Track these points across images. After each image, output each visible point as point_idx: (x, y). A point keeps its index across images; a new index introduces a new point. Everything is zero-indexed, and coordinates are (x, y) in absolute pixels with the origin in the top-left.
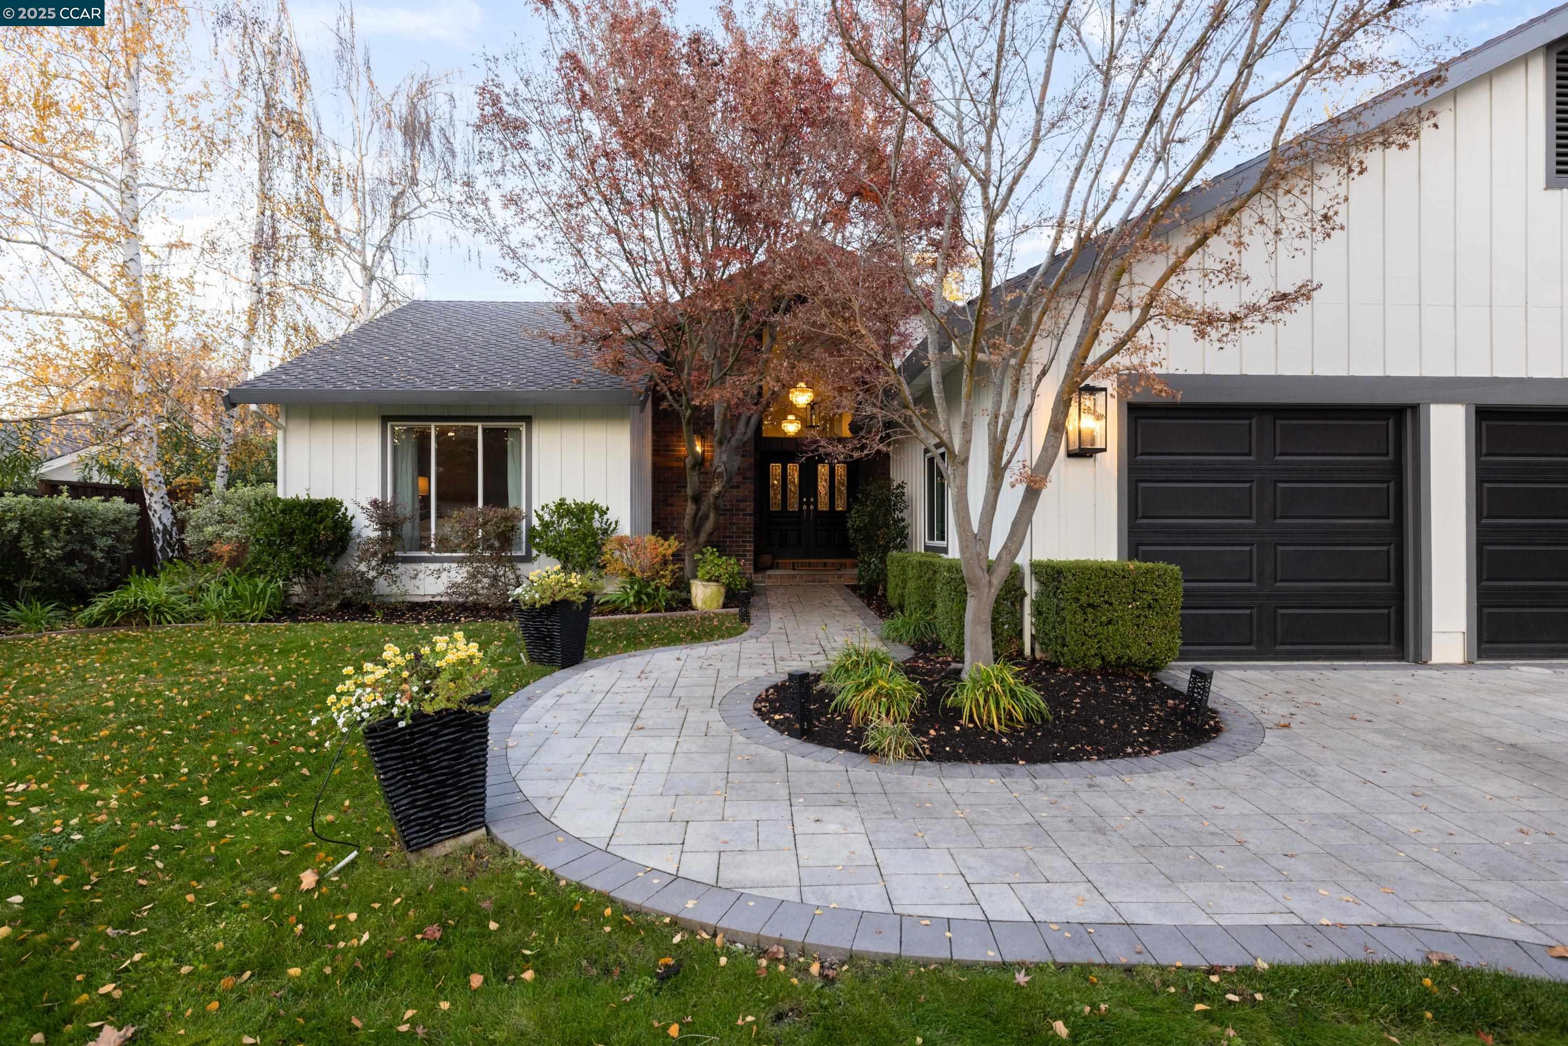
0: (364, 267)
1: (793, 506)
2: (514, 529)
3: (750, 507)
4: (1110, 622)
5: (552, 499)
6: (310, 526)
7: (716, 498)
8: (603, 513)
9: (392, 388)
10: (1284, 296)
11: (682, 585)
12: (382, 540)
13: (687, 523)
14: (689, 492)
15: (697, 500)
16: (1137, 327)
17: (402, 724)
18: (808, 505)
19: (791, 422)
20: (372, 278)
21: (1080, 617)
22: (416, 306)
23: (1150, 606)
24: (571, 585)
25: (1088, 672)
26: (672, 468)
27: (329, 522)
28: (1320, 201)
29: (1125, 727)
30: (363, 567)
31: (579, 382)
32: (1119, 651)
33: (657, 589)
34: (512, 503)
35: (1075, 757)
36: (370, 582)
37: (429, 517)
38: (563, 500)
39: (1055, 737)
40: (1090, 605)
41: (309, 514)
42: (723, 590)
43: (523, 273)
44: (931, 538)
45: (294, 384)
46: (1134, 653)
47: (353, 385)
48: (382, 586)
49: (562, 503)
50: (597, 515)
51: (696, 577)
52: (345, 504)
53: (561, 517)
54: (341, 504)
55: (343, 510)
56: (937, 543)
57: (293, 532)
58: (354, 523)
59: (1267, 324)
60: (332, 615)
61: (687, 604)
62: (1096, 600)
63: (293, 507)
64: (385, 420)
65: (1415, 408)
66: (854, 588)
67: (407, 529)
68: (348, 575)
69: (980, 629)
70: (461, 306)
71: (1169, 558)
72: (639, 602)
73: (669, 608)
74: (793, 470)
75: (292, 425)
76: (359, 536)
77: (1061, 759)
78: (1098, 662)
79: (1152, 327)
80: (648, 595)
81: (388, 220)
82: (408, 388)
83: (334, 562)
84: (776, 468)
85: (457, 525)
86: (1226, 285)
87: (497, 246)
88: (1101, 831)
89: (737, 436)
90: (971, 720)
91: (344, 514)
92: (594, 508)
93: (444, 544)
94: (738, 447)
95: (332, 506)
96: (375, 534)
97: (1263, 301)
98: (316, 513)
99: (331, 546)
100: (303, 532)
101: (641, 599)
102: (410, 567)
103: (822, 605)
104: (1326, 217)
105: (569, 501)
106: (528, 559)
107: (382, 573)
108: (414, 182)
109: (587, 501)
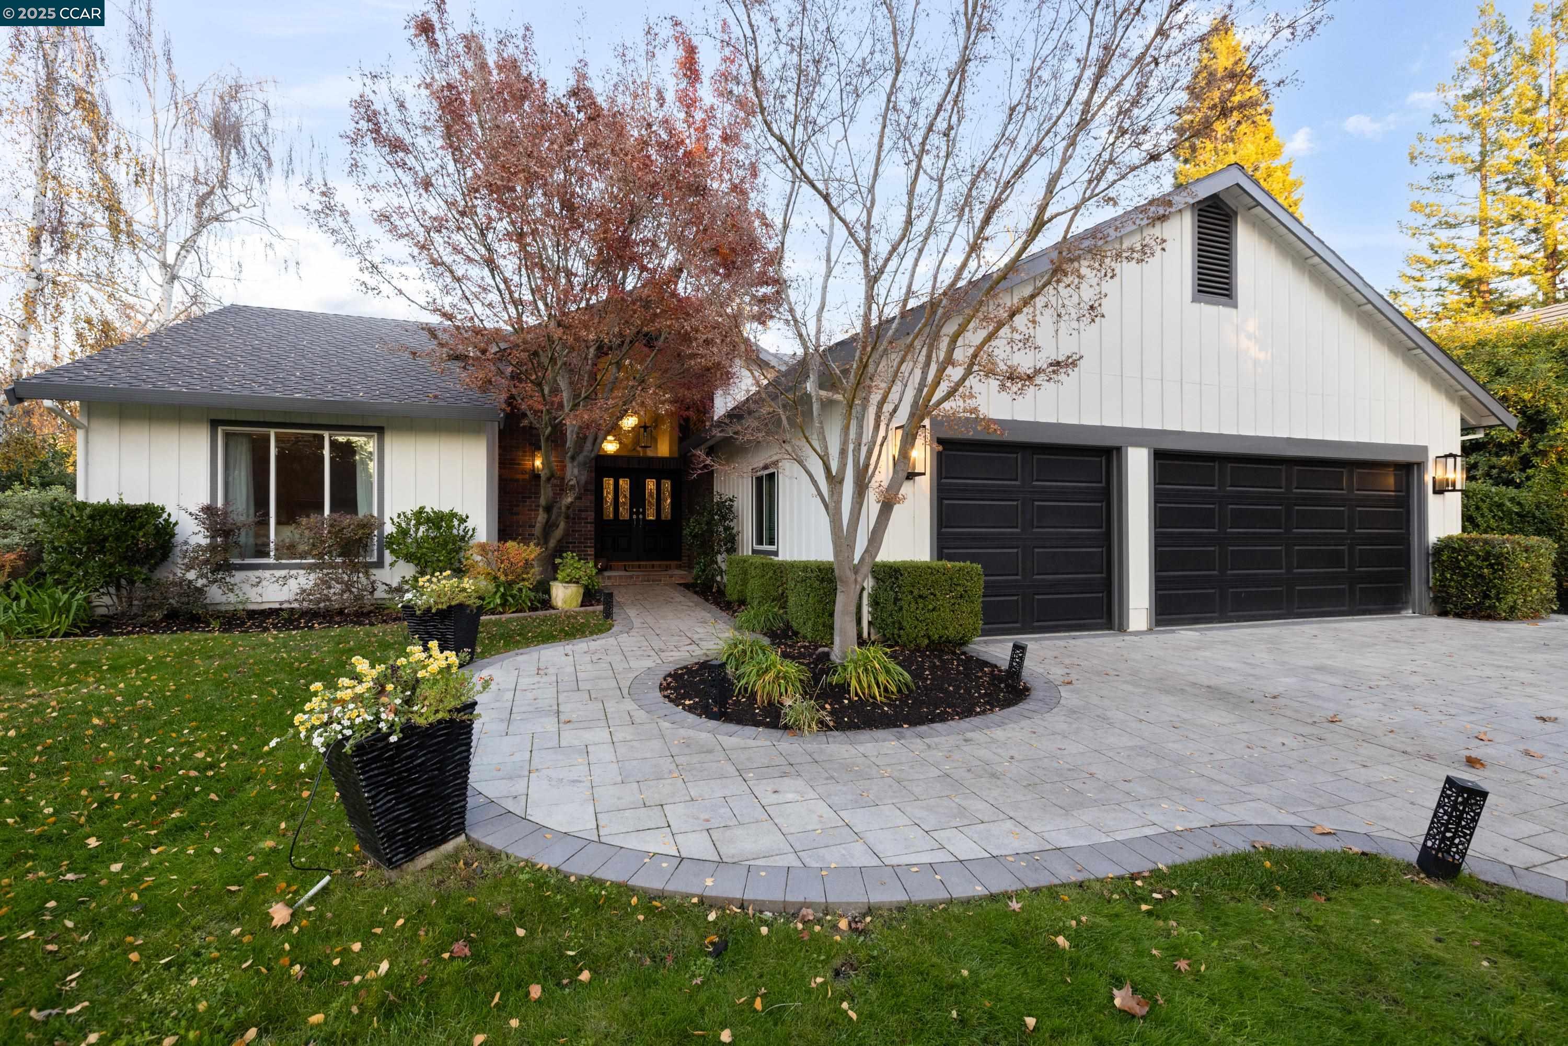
0: (164, 265)
1: (624, 514)
2: (369, 536)
3: (591, 515)
4: (934, 609)
5: (410, 508)
6: (126, 533)
7: (568, 508)
8: (463, 520)
9: (228, 392)
10: (1058, 363)
11: (543, 588)
12: (212, 548)
13: (538, 530)
14: (543, 501)
15: (548, 509)
16: (964, 379)
17: (393, 739)
18: (638, 513)
19: (610, 442)
20: (174, 278)
21: (913, 606)
22: (234, 311)
23: (961, 596)
24: (464, 590)
25: (918, 648)
26: (517, 480)
27: (150, 528)
28: (1087, 294)
29: (968, 691)
30: (191, 575)
31: (436, 397)
32: (941, 632)
33: (520, 590)
34: (362, 512)
35: (942, 718)
36: (200, 591)
37: (268, 524)
38: (422, 508)
39: (923, 703)
40: (920, 596)
41: (125, 520)
42: (582, 591)
43: (385, 288)
44: (760, 542)
45: (97, 379)
46: (951, 633)
47: (179, 386)
48: (215, 594)
49: (421, 510)
50: (456, 523)
51: (555, 579)
52: (168, 510)
53: (418, 524)
54: (163, 509)
55: (165, 516)
56: (766, 547)
57: (106, 539)
58: (177, 529)
59: (1052, 383)
60: (156, 627)
61: (547, 604)
62: (925, 592)
63: (103, 512)
64: (214, 424)
65: (1119, 449)
66: (687, 586)
67: (245, 538)
68: (174, 584)
69: (848, 619)
70: (288, 315)
71: (974, 559)
72: (504, 603)
73: (533, 609)
74: (624, 484)
75: (96, 425)
76: (186, 543)
77: (932, 721)
78: (926, 641)
79: (972, 381)
80: (513, 596)
81: (192, 221)
82: (246, 392)
83: (152, 569)
84: (609, 483)
85: (307, 532)
86: (1023, 352)
87: (356, 259)
88: (993, 775)
89: (585, 453)
90: (857, 694)
91: (166, 520)
92: (453, 515)
93: (288, 550)
94: (585, 464)
95: (151, 511)
96: (205, 542)
97: (1045, 366)
98: (134, 519)
99: (150, 554)
100: (118, 538)
101: (507, 600)
102: (252, 575)
103: (667, 602)
104: (1092, 307)
105: (428, 509)
106: (380, 564)
107: (215, 581)
108: (223, 184)
109: (446, 509)
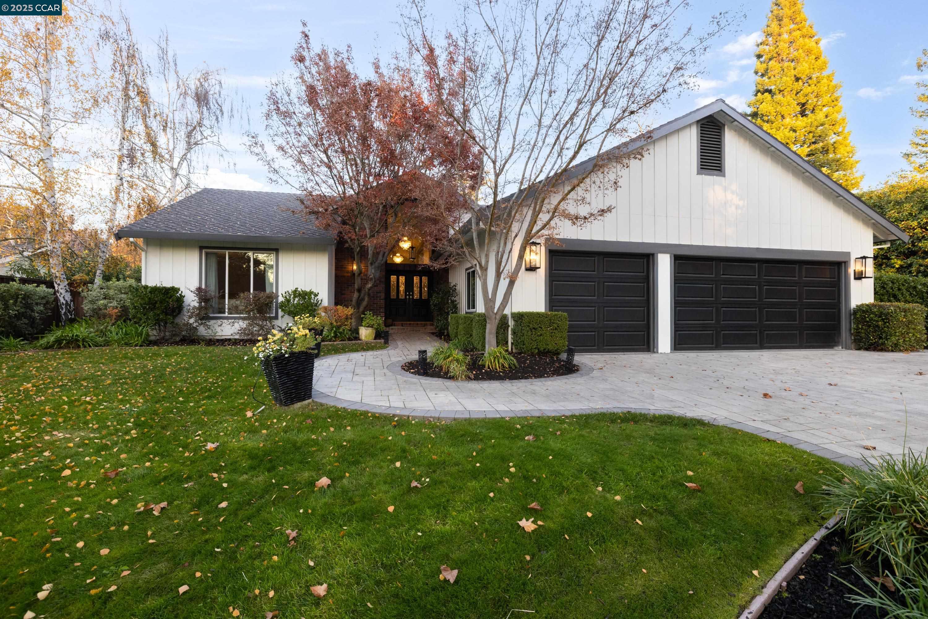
0: (172, 168)
1: (402, 295)
2: (271, 302)
3: (383, 295)
4: (541, 335)
5: (291, 289)
6: (164, 300)
7: (369, 290)
8: (316, 295)
9: (208, 233)
10: (603, 211)
11: (355, 329)
12: (200, 308)
13: (354, 302)
14: (356, 286)
15: (359, 291)
16: (551, 219)
18: (409, 295)
19: (398, 257)
20: (177, 175)
21: (530, 333)
22: (206, 191)
23: (556, 329)
26: (344, 276)
27: (174, 298)
30: (192, 321)
31: (303, 233)
32: (545, 347)
33: (344, 330)
34: (268, 290)
35: (526, 378)
36: (195, 329)
37: (225, 298)
38: (297, 289)
39: (519, 372)
40: (533, 328)
41: (164, 294)
42: (374, 331)
44: (469, 308)
45: (150, 227)
46: (550, 347)
47: (186, 230)
48: (202, 330)
49: (296, 289)
50: (313, 296)
51: (362, 326)
52: (181, 290)
53: (295, 297)
54: (179, 289)
55: (180, 292)
56: (472, 310)
57: (156, 303)
58: (185, 299)
60: (178, 343)
61: (357, 338)
62: (536, 326)
63: (155, 290)
64: (201, 248)
65: (653, 255)
66: (433, 333)
67: (215, 303)
68: (184, 324)
69: (492, 336)
70: (232, 193)
72: (336, 336)
73: (349, 339)
74: (402, 279)
75: (150, 250)
76: (189, 305)
80: (340, 333)
81: (185, 146)
82: (216, 233)
83: (174, 317)
84: (393, 278)
85: (243, 301)
89: (378, 261)
91: (180, 295)
92: (311, 293)
93: (234, 310)
94: (378, 267)
95: (174, 290)
96: (197, 305)
97: (595, 212)
98: (168, 293)
99: (173, 310)
100: (161, 302)
101: (337, 335)
103: (419, 339)
104: (615, 183)
105: (299, 290)
106: (276, 318)
107: (202, 324)
108: (200, 125)
109: (308, 290)
